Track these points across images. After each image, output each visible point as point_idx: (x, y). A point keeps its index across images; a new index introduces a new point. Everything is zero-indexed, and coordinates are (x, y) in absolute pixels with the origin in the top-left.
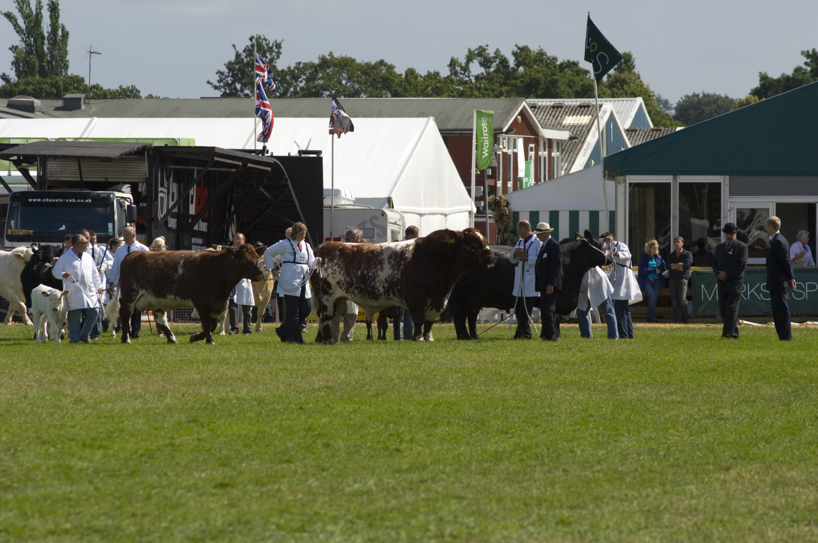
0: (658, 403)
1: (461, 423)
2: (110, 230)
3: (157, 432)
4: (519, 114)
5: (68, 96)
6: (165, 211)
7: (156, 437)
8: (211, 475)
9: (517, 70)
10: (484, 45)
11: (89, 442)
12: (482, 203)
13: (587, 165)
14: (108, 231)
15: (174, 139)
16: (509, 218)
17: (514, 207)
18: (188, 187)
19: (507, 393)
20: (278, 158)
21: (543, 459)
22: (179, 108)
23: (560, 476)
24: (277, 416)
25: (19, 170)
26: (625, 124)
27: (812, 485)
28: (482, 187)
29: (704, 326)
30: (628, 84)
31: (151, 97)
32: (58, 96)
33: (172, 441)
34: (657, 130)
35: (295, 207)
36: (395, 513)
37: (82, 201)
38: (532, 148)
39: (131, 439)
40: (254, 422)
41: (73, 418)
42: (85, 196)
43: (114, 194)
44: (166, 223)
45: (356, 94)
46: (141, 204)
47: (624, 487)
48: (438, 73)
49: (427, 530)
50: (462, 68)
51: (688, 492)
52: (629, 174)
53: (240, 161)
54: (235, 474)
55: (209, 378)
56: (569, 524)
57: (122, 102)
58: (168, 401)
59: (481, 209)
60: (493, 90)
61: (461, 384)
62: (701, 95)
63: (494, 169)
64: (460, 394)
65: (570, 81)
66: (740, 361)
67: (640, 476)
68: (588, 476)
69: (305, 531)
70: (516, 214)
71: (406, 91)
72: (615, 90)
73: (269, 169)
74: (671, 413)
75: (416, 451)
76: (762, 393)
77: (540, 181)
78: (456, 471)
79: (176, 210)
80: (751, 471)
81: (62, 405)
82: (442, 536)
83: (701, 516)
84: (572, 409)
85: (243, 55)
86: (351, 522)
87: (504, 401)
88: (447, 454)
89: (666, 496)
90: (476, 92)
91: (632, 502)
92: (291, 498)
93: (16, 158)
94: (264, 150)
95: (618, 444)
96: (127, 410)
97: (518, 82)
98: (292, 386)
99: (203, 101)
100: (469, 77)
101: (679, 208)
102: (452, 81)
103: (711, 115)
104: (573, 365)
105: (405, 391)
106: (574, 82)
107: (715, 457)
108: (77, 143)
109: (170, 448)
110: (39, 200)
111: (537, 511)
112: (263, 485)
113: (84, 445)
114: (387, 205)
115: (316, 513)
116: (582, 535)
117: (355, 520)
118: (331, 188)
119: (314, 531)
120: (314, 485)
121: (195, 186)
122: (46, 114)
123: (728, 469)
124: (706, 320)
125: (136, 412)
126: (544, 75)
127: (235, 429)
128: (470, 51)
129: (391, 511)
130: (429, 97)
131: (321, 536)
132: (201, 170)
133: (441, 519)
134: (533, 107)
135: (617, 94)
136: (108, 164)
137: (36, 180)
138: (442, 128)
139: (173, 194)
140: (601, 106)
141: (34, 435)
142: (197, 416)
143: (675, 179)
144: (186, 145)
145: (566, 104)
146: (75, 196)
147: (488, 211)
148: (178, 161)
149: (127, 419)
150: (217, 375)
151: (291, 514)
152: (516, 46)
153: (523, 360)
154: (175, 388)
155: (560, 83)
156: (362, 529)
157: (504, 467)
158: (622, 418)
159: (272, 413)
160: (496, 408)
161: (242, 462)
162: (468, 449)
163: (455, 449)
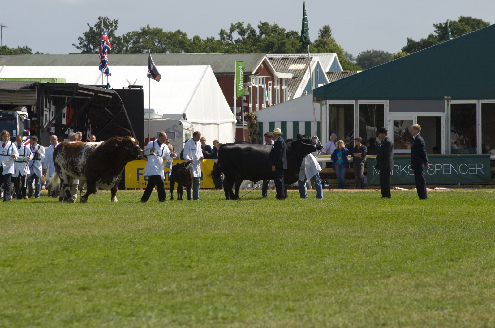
0: (347, 237)
2: (15, 134)
3: (43, 256)
4: (262, 63)
6: (47, 123)
7: (43, 260)
8: (77, 282)
9: (261, 36)
10: (241, 22)
12: (240, 117)
13: (303, 94)
14: (13, 135)
15: (53, 79)
16: (257, 126)
17: (260, 119)
18: (62, 108)
19: (255, 231)
20: (116, 90)
21: (277, 272)
22: (56, 60)
23: (288, 282)
24: (116, 246)
26: (326, 69)
27: (439, 286)
28: (240, 107)
29: (374, 191)
30: (328, 45)
31: (38, 53)
33: (53, 262)
34: (345, 73)
35: (126, 119)
36: (188, 305)
38: (270, 84)
39: (28, 261)
40: (102, 250)
43: (17, 112)
44: (48, 130)
45: (163, 51)
46: (33, 118)
47: (326, 288)
48: (214, 38)
49: (208, 315)
50: (227, 36)
51: (365, 291)
52: (329, 99)
53: (93, 92)
54: (91, 281)
55: (75, 224)
56: (293, 311)
57: (21, 56)
58: (50, 237)
59: (240, 120)
60: (246, 49)
61: (228, 227)
62: (372, 52)
63: (247, 97)
64: (227, 232)
65: (292, 43)
66: (396, 212)
67: (336, 281)
68: (304, 281)
69: (133, 316)
70: (261, 124)
72: (320, 48)
73: (111, 97)
74: (355, 243)
75: (201, 267)
76: (409, 231)
77: (275, 104)
78: (225, 279)
79: (54, 122)
80: (403, 278)
82: (217, 319)
83: (373, 305)
84: (295, 241)
85: (94, 29)
86: (162, 310)
87: (254, 237)
88: (220, 269)
89: (352, 293)
90: (236, 50)
91: (331, 297)
92: (125, 296)
94: (108, 86)
95: (323, 262)
96: (25, 243)
97: (262, 44)
98: (126, 228)
99: (71, 56)
100: (232, 41)
101: (359, 120)
102: (222, 44)
103: (378, 63)
104: (296, 215)
105: (194, 231)
106: (295, 43)
107: (381, 270)
109: (51, 266)
111: (274, 303)
112: (108, 288)
114: (183, 118)
115: (140, 305)
116: (301, 318)
117: (164, 309)
118: (148, 108)
119: (139, 316)
120: (139, 288)
121: (66, 107)
123: (389, 277)
124: (375, 187)
125: (30, 244)
126: (277, 40)
127: (91, 254)
128: (232, 25)
129: (186, 303)
130: (208, 53)
131: (144, 319)
132: (69, 98)
133: (216, 308)
135: (321, 51)
136: (13, 94)
138: (216, 71)
139: (53, 112)
140: (312, 58)
142: (68, 247)
143: (356, 102)
144: (60, 82)
145: (291, 57)
147: (244, 122)
148: (56, 92)
149: (25, 249)
150: (80, 222)
151: (125, 305)
152: (260, 22)
153: (265, 212)
154: (54, 230)
155: (287, 44)
156: (168, 314)
157: (254, 277)
158: (325, 246)
159: (113, 244)
160: (249, 241)
161: (95, 275)
162: (232, 266)
163: (224, 265)
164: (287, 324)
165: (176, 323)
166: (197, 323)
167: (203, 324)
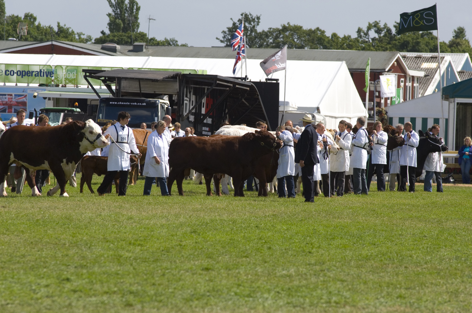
0: (465, 230)
1: (349, 238)
3: (173, 238)
4: (396, 61)
5: (136, 43)
6: (187, 111)
7: (171, 240)
8: (201, 263)
9: (396, 36)
10: (378, 21)
11: (132, 241)
12: (372, 112)
13: (434, 92)
15: (195, 70)
16: (387, 121)
17: (390, 114)
18: (201, 98)
19: (377, 221)
20: (254, 82)
21: (394, 260)
22: (199, 52)
23: (403, 270)
24: (243, 230)
25: (106, 85)
26: (458, 68)
28: (372, 103)
30: (460, 45)
31: (183, 45)
32: (131, 44)
33: (181, 243)
35: (262, 111)
36: (304, 288)
37: (140, 104)
38: (402, 81)
39: (157, 241)
41: (125, 228)
42: (142, 101)
43: (159, 101)
44: (188, 118)
45: (302, 47)
46: (174, 107)
47: (439, 277)
48: (350, 36)
49: (321, 299)
50: (364, 34)
52: (457, 98)
53: (231, 84)
54: (215, 263)
55: (206, 208)
56: (405, 298)
57: (166, 48)
58: (182, 219)
59: (372, 115)
60: (382, 47)
61: (351, 216)
63: (379, 92)
64: (349, 221)
65: (427, 42)
67: (449, 272)
68: (419, 271)
69: (251, 297)
70: (391, 119)
71: (331, 46)
72: (453, 48)
73: (248, 89)
75: (321, 253)
77: (406, 100)
78: (342, 265)
79: (194, 111)
81: (120, 220)
82: (330, 302)
84: (414, 232)
85: (238, 23)
86: (278, 292)
87: (375, 226)
88: (339, 255)
89: (463, 284)
90: (372, 48)
91: (443, 286)
92: (245, 277)
93: (103, 78)
94: (246, 78)
95: (439, 253)
96: (157, 225)
97: (397, 42)
98: (253, 214)
99: (214, 48)
100: (368, 39)
102: (358, 41)
104: (418, 207)
106: (429, 43)
108: (139, 71)
109: (179, 247)
110: (116, 103)
111: (386, 290)
112: (230, 270)
113: (130, 244)
114: (317, 111)
115: (258, 287)
116: (411, 305)
117: (280, 291)
118: (283, 100)
119: (256, 297)
120: (259, 270)
121: (205, 97)
122: (123, 54)
125: (162, 226)
126: (412, 39)
127: (218, 237)
128: (370, 24)
129: (302, 287)
130: (345, 50)
131: (260, 300)
132: (209, 88)
133: (330, 293)
134: (404, 57)
135: (454, 51)
136: (156, 83)
137: (114, 91)
138: (350, 67)
139: (193, 101)
140: (444, 58)
141: (102, 237)
142: (197, 229)
144: (202, 74)
145: (424, 56)
146: (137, 101)
147: (376, 117)
148: (196, 83)
149: (156, 230)
150: (211, 206)
151: (244, 287)
152: (396, 22)
153: (389, 203)
154: (186, 213)
155: (421, 44)
156: (284, 297)
157: (370, 264)
158: (443, 238)
159: (240, 229)
160: (370, 230)
161: (219, 257)
162: (351, 253)
163: (343, 253)
164: (397, 311)
165: (291, 305)
166: (310, 306)
167: (316, 307)
